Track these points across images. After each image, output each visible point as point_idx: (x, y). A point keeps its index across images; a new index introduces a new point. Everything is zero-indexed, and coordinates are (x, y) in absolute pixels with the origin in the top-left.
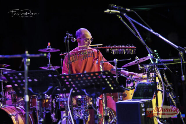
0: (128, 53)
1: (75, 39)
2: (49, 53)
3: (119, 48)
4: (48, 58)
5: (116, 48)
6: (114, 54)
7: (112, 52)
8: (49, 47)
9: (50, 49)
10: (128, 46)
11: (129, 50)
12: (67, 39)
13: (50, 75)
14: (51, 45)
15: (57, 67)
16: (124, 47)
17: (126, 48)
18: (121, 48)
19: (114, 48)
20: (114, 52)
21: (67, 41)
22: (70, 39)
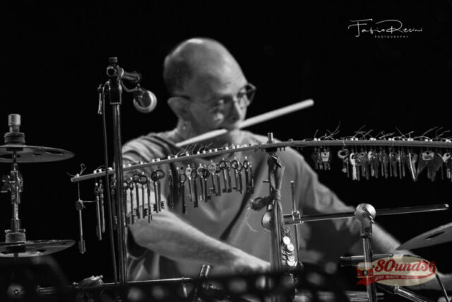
0: (431, 176)
1: (153, 97)
2: (14, 171)
3: (387, 148)
4: (9, 194)
5: (368, 148)
6: (355, 176)
7: (345, 170)
8: (14, 139)
9: (21, 149)
10: (431, 136)
11: (437, 159)
12: (112, 96)
13: (16, 289)
14: (22, 127)
15: (56, 245)
16: (410, 140)
17: (425, 149)
18: (397, 149)
19: (357, 149)
20: (359, 169)
21: (109, 109)
22: (128, 98)
